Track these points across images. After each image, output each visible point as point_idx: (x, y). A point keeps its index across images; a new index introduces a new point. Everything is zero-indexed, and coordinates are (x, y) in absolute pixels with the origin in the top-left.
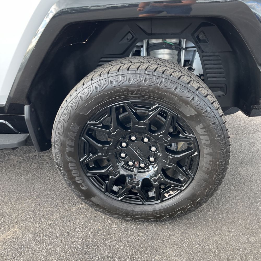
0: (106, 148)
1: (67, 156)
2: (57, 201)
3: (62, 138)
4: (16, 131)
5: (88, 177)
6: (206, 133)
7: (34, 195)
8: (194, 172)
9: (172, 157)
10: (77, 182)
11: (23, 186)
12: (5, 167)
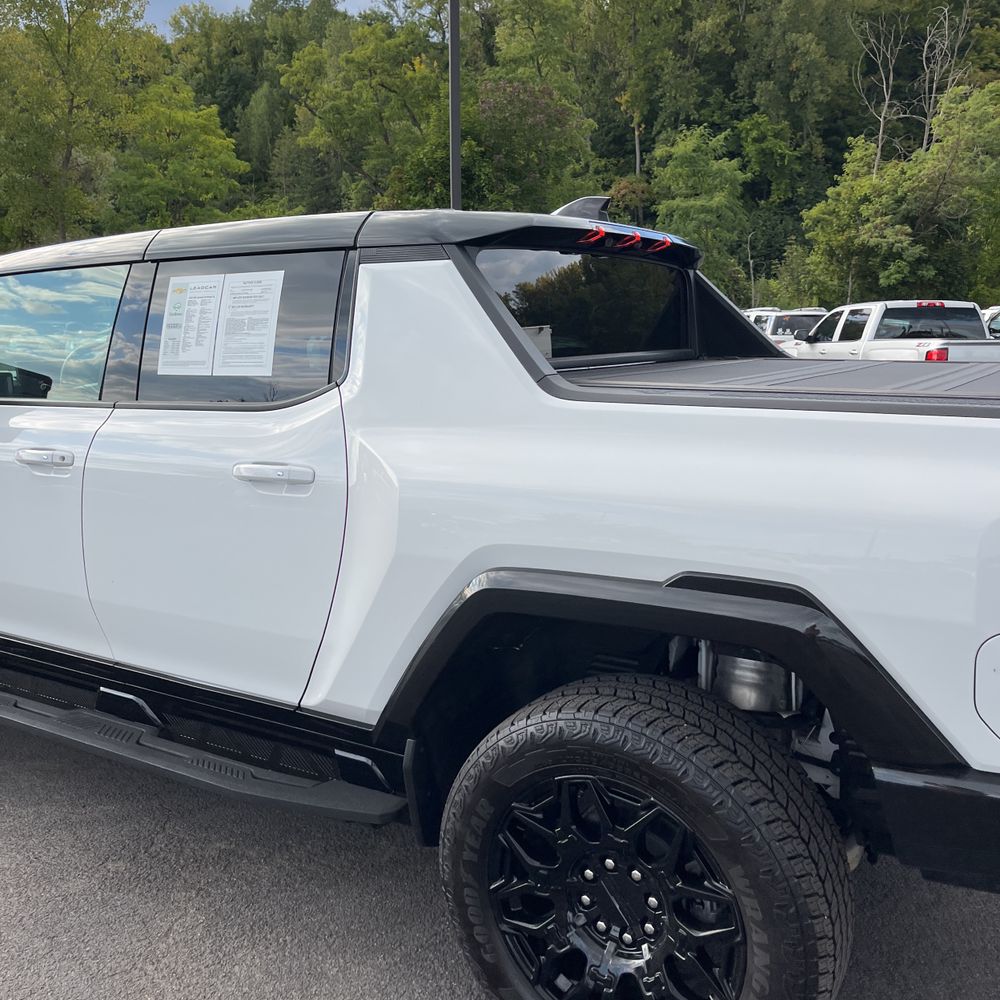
0: (545, 872)
1: (462, 870)
2: (442, 983)
3: (458, 826)
4: (387, 786)
5: (504, 933)
6: (751, 892)
7: (398, 952)
8: (737, 987)
9: (685, 933)
10: (477, 937)
11: (381, 923)
12: (360, 864)
